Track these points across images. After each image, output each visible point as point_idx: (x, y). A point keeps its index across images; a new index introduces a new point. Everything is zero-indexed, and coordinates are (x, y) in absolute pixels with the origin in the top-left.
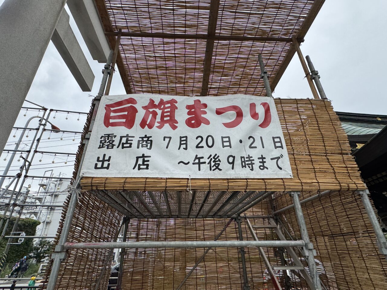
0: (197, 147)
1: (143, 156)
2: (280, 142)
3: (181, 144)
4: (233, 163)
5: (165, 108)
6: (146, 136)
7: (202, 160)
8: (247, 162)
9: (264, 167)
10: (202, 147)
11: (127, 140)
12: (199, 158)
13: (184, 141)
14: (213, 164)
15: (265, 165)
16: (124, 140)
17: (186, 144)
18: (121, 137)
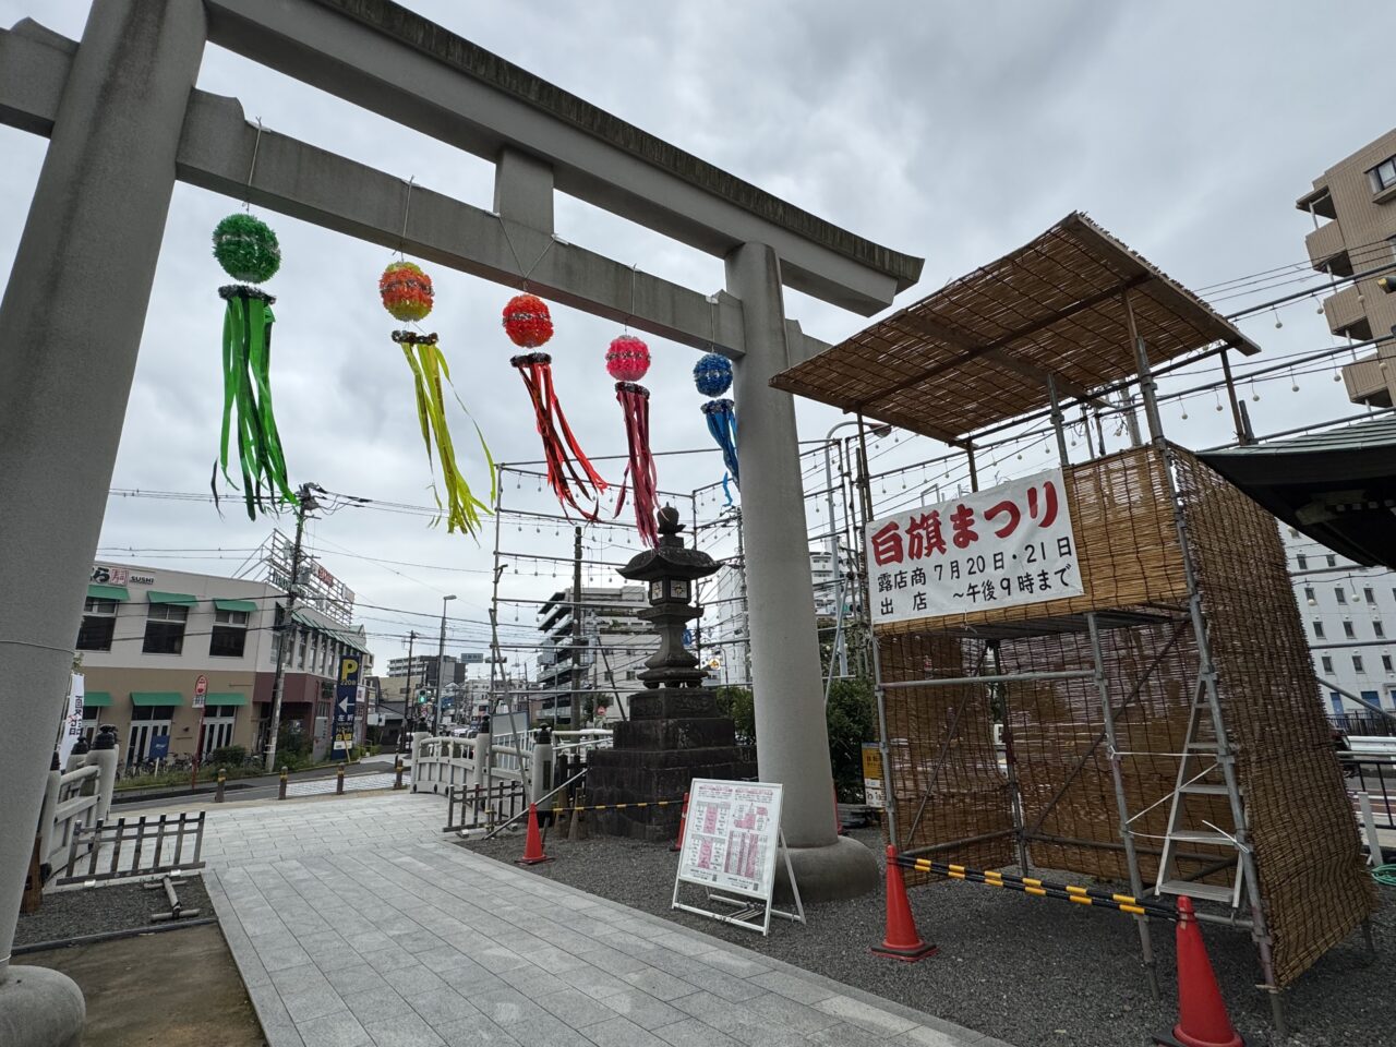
0: (970, 573)
1: (919, 595)
2: (1068, 545)
3: (953, 572)
4: (1008, 587)
5: (929, 526)
6: (918, 569)
7: (976, 590)
8: (1026, 583)
9: (1047, 586)
10: (975, 573)
11: (902, 578)
12: (973, 588)
13: (955, 567)
14: (987, 592)
15: (1048, 582)
16: (899, 578)
17: (958, 571)
18: (896, 576)
